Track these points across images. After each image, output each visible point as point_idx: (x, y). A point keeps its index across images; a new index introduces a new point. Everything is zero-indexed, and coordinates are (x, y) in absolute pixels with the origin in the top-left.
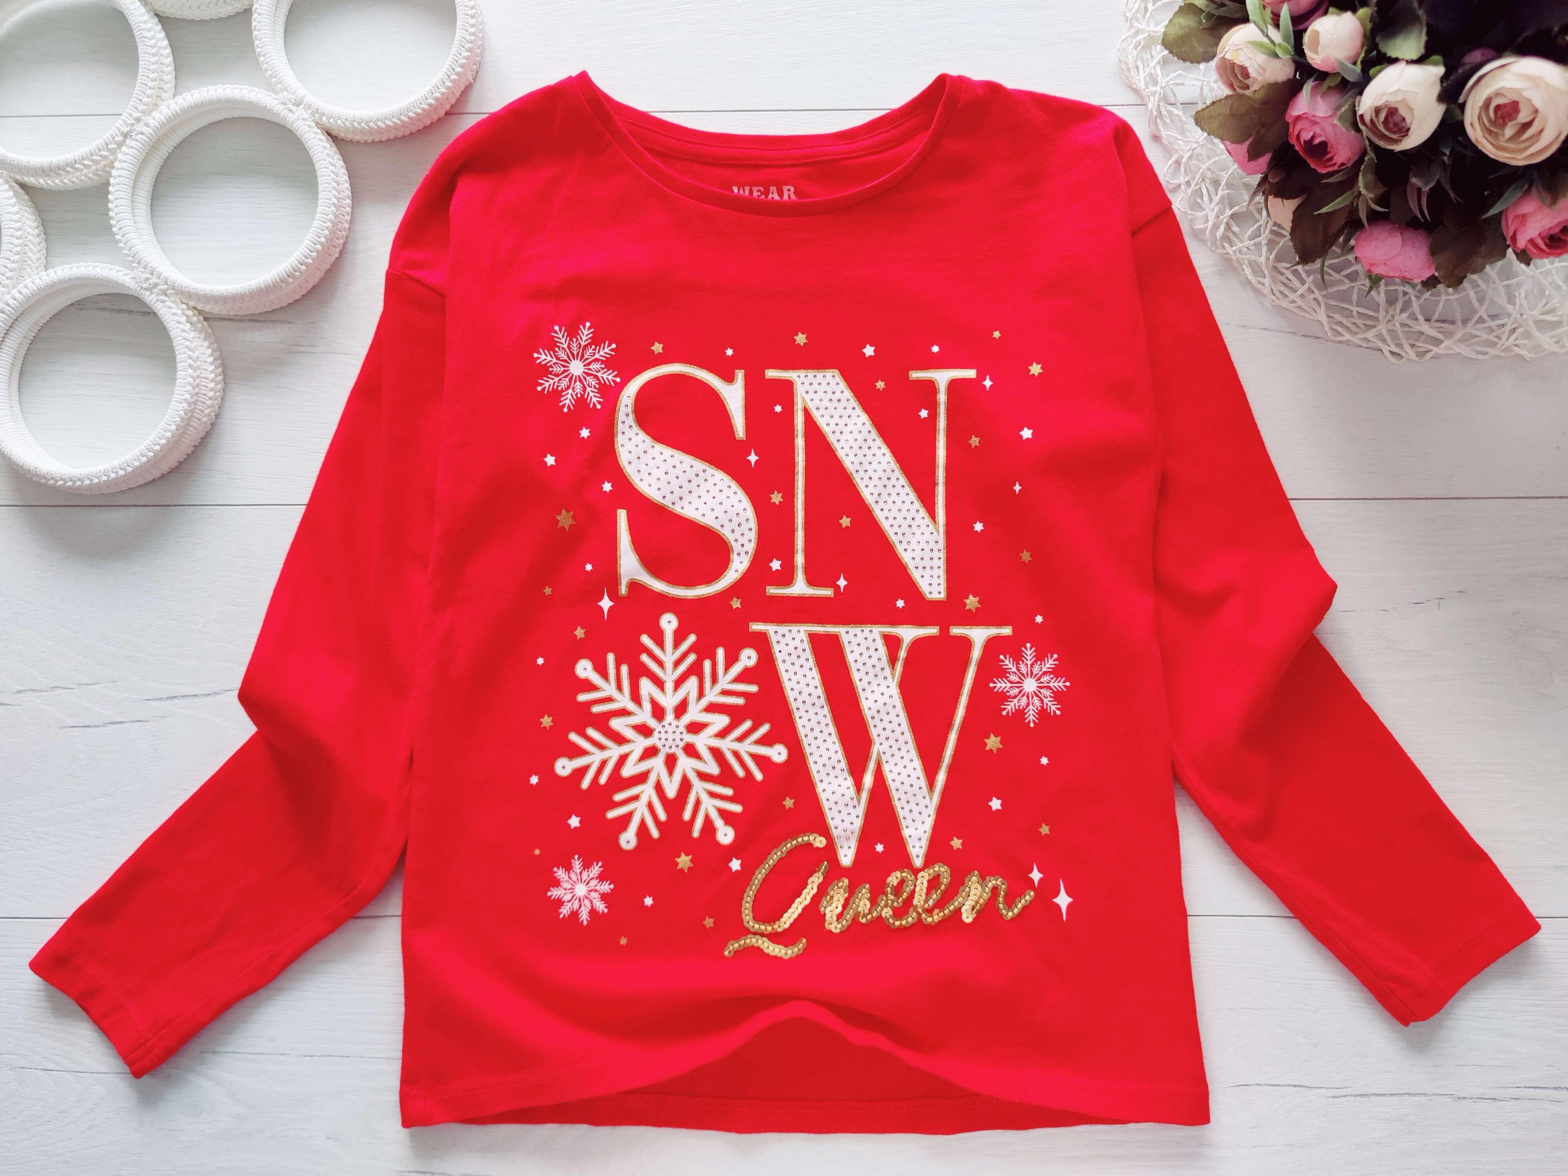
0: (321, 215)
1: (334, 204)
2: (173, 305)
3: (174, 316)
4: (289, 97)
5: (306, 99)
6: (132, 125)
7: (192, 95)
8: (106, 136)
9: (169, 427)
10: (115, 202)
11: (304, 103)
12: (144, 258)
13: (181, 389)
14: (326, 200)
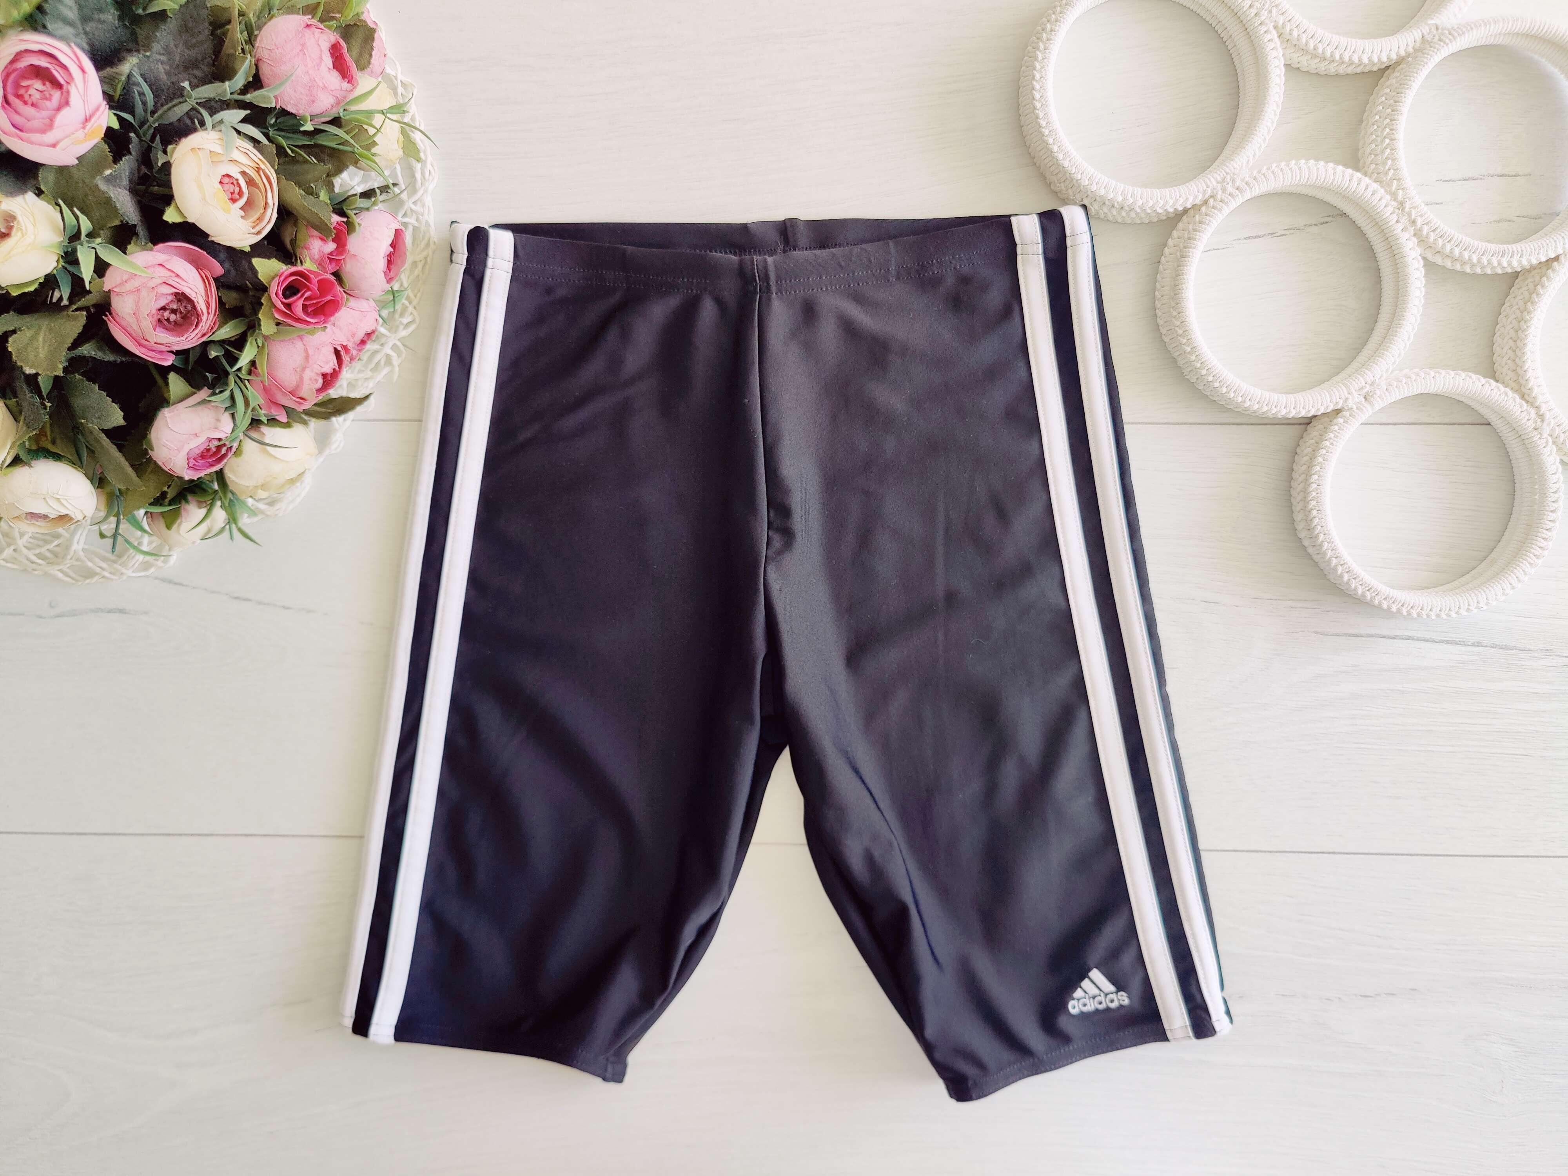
0: (1237, 385)
1: (1245, 401)
2: (1198, 202)
3: (1185, 198)
4: (1378, 392)
5: (1369, 408)
6: (1410, 215)
7: (1419, 288)
8: (1408, 181)
9: (1068, 159)
10: (1332, 171)
11: (1366, 405)
13: (1105, 184)
14: (1251, 396)
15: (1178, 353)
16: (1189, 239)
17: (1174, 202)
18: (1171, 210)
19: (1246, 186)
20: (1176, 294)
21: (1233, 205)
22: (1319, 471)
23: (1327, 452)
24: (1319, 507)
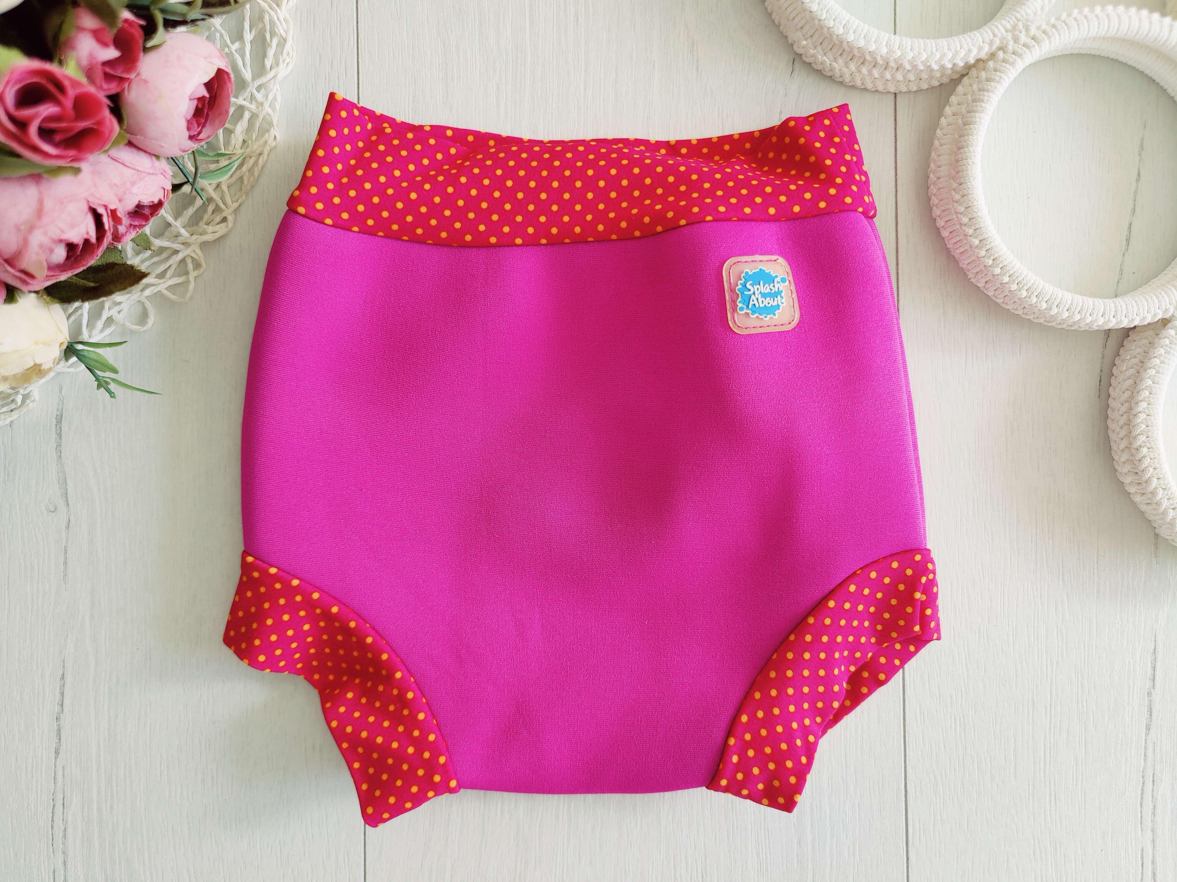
0: (1041, 287)
1: (1051, 309)
2: (983, 55)
3: (967, 50)
12: (1059, 34)
14: (1058, 300)
15: (962, 250)
16: (974, 101)
17: (953, 54)
18: (949, 66)
19: (1043, 35)
20: (958, 172)
21: (1030, 57)
22: (1149, 397)
23: (1158, 372)
24: (1150, 443)
